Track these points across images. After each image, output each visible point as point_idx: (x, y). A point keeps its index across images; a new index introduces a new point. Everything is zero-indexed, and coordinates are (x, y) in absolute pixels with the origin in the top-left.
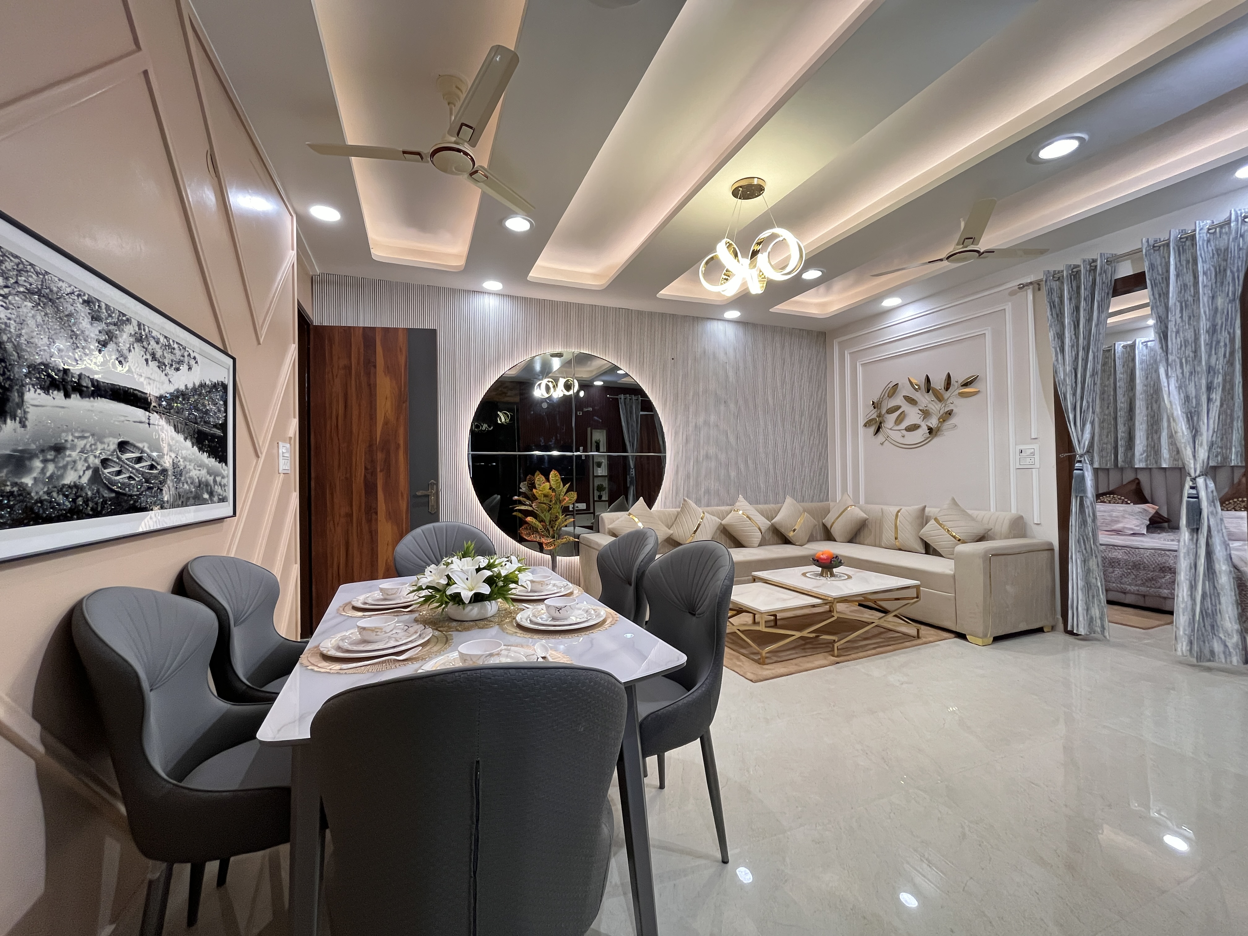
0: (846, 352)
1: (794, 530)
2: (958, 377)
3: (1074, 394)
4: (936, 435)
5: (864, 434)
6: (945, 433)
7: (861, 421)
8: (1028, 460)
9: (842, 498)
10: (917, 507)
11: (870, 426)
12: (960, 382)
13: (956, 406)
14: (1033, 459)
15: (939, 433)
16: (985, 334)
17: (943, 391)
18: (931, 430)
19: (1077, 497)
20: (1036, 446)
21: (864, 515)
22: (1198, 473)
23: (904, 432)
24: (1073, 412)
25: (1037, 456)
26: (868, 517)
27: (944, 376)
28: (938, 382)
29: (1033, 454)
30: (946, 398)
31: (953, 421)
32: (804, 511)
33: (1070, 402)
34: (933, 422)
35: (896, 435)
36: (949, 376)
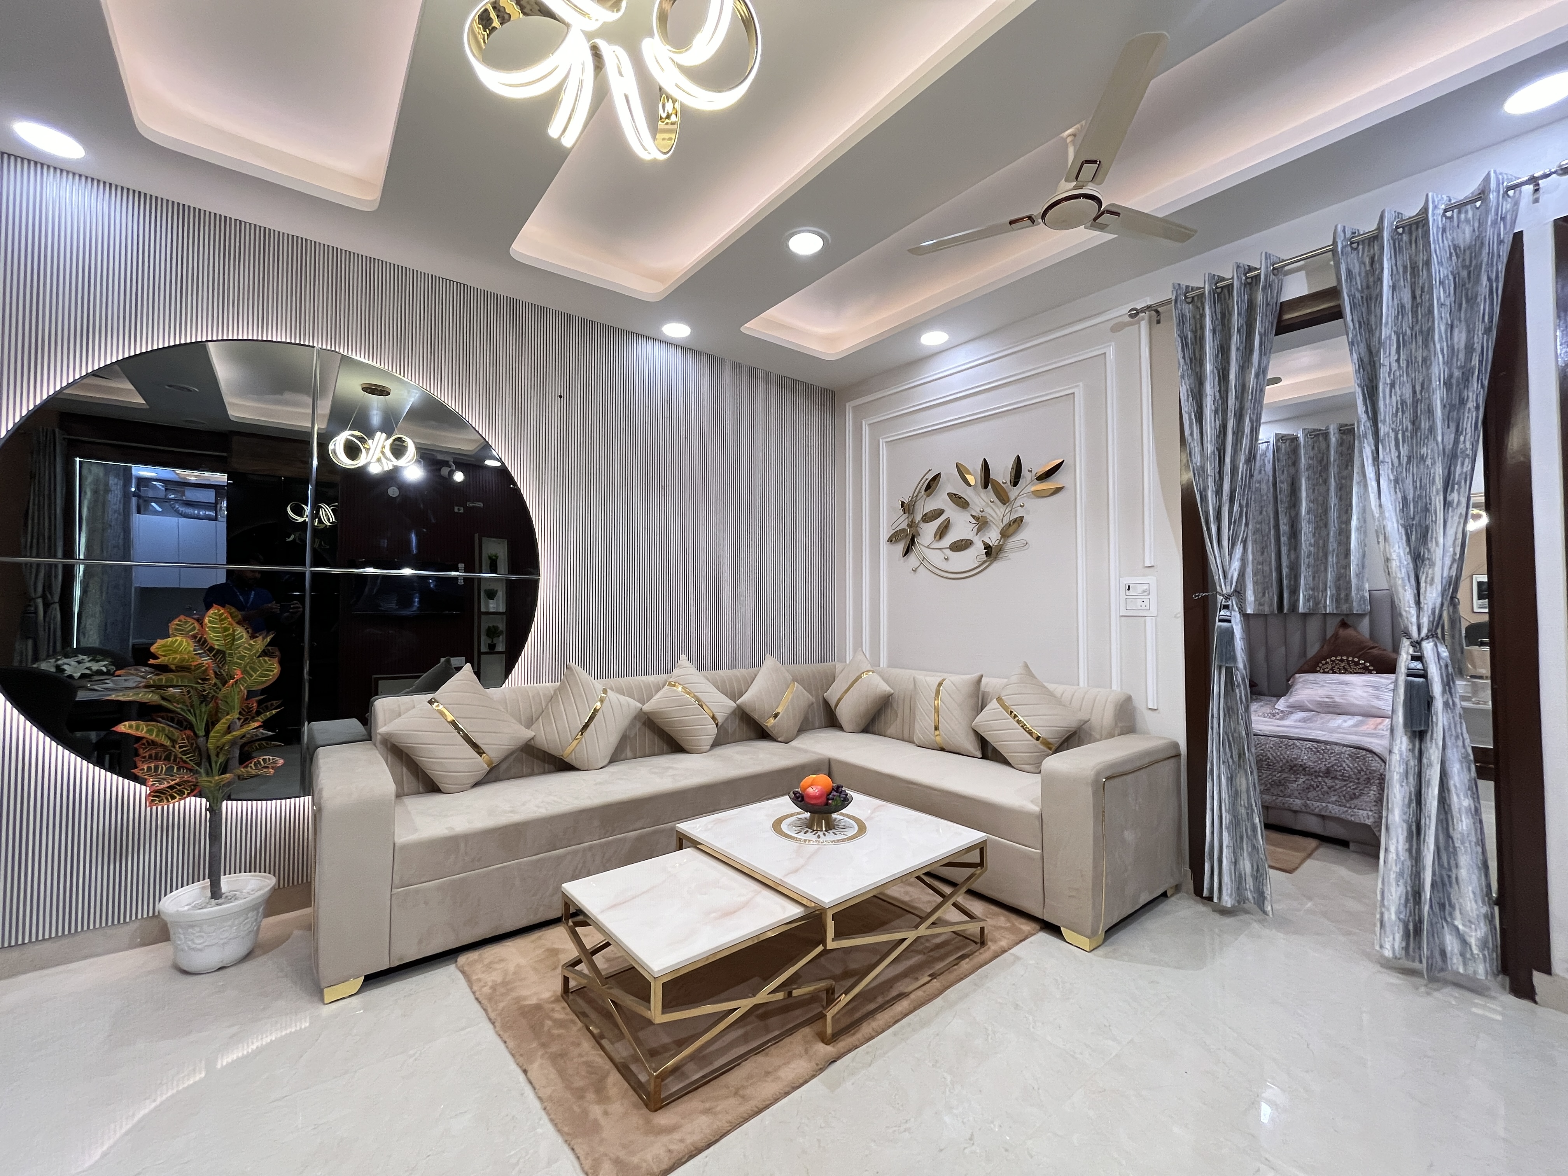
0: (864, 423)
1: (776, 716)
2: (1034, 465)
3: (1219, 492)
4: (996, 559)
5: (889, 553)
6: (1011, 556)
7: (885, 535)
8: (1139, 602)
9: (853, 657)
10: (969, 676)
11: (896, 542)
12: (1034, 473)
13: (1028, 512)
14: (1146, 601)
15: (1001, 556)
16: (1074, 393)
17: (1008, 486)
18: (988, 548)
19: (1220, 667)
20: (1151, 580)
21: (887, 689)
22: (1424, 631)
23: (948, 552)
24: (1216, 523)
25: (1153, 596)
26: (892, 691)
27: (1010, 463)
28: (1001, 472)
29: (1147, 592)
30: (1012, 497)
31: (1023, 535)
32: (795, 679)
33: (1213, 504)
34: (993, 536)
35: (935, 557)
36: (1018, 462)
